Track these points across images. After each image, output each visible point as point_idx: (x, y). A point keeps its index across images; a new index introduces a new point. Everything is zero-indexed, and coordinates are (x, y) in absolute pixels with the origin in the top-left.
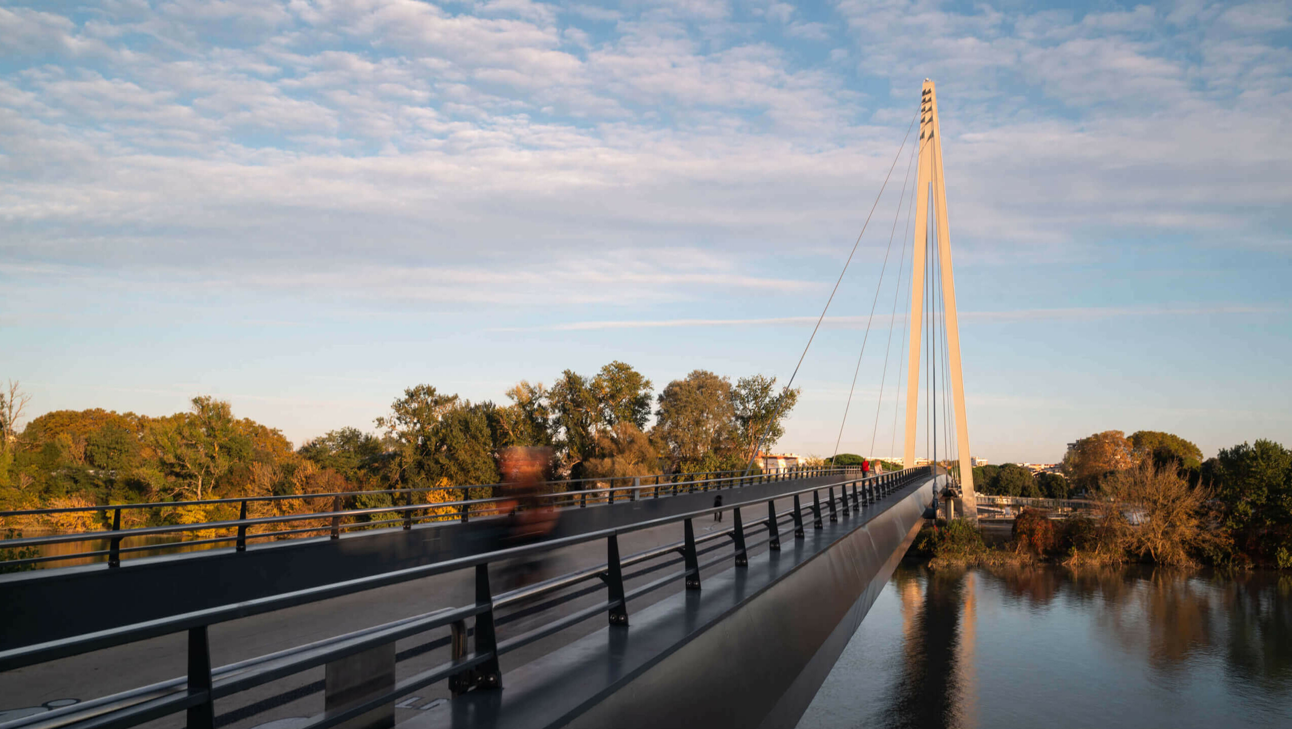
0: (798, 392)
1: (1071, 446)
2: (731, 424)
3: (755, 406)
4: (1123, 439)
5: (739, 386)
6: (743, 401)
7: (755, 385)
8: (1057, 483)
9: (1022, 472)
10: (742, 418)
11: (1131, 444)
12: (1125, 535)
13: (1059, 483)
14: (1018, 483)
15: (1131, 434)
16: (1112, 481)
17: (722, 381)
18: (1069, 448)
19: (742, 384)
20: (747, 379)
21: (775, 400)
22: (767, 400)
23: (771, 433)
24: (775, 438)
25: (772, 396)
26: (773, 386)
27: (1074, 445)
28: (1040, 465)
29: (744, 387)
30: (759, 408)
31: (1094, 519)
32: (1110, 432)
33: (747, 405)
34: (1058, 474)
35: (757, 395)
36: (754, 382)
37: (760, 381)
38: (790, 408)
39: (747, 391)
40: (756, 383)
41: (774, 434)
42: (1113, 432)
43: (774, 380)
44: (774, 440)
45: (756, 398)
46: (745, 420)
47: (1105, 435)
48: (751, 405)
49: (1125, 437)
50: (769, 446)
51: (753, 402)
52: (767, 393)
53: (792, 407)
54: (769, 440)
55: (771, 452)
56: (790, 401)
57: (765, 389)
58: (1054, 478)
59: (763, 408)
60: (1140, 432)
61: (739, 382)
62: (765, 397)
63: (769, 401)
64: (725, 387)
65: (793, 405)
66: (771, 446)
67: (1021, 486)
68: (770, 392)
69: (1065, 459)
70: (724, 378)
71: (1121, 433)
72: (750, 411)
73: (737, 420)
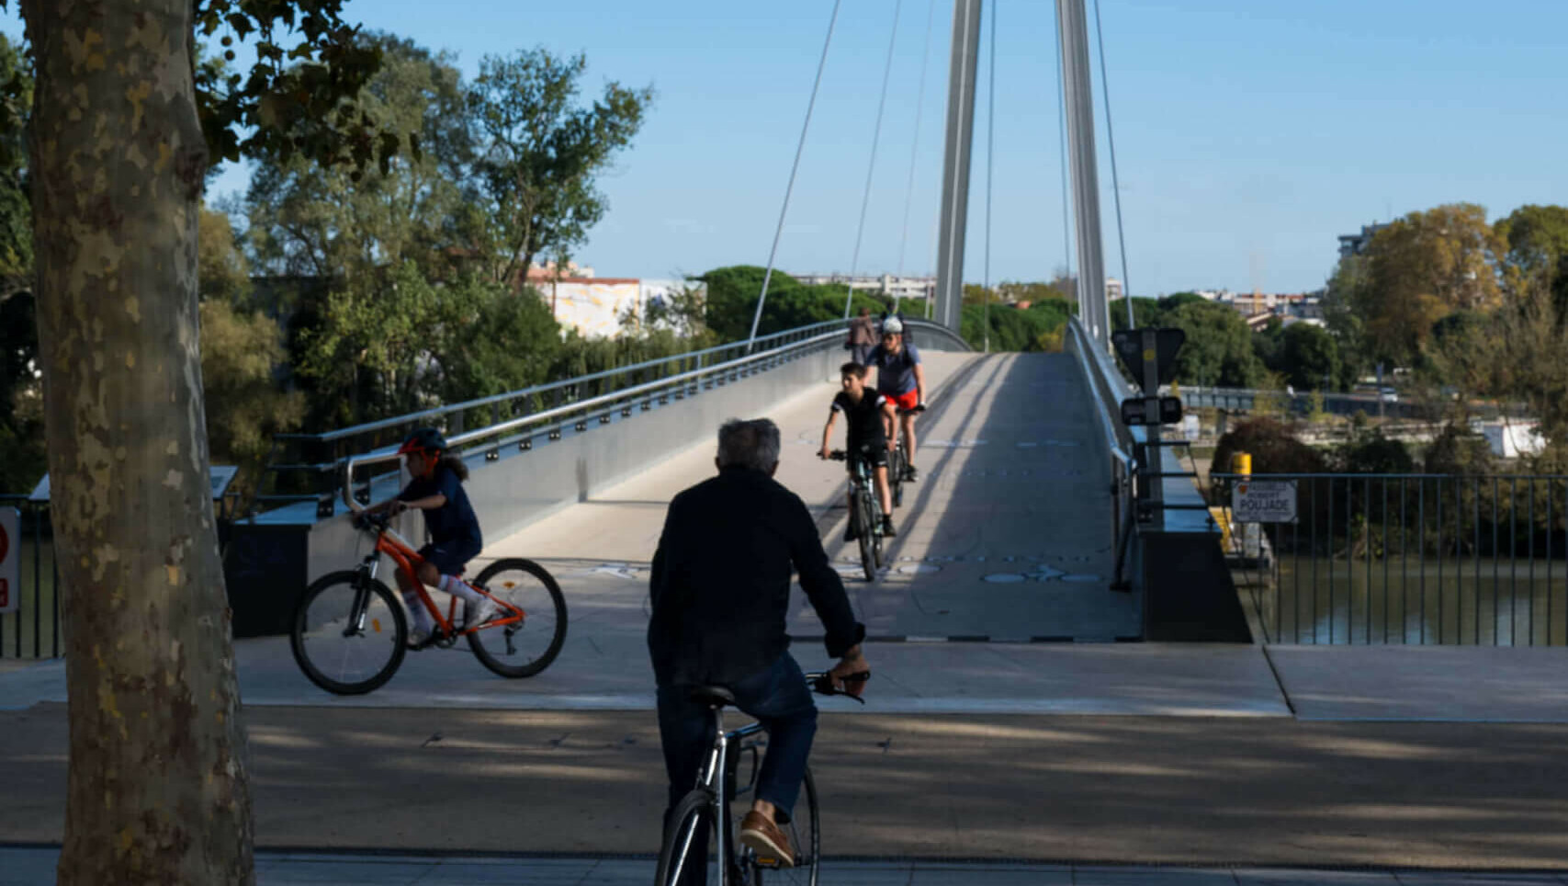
0: (648, 98)
1: (1349, 243)
2: (459, 184)
3: (528, 135)
4: (1484, 226)
5: (482, 79)
6: (497, 119)
7: (528, 78)
8: (1314, 350)
9: (1221, 315)
10: (491, 168)
11: (1503, 239)
12: (1482, 481)
13: (1318, 348)
14: (1213, 348)
15: (1506, 214)
16: (1454, 344)
17: (438, 63)
18: (1343, 250)
19: (490, 72)
20: (505, 60)
21: (582, 118)
22: (562, 120)
23: (570, 213)
24: (583, 225)
25: (576, 108)
26: (578, 81)
27: (1356, 241)
28: (1264, 297)
29: (499, 80)
30: (539, 139)
31: (1410, 445)
32: (1450, 206)
33: (505, 133)
34: (1312, 322)
35: (534, 105)
36: (526, 68)
37: (542, 65)
38: (623, 142)
39: (505, 92)
40: (532, 71)
41: (579, 216)
42: (1458, 207)
43: (582, 64)
44: (580, 233)
45: (530, 112)
46: (499, 178)
47: (1439, 217)
48: (517, 134)
49: (1490, 220)
50: (564, 249)
51: (523, 124)
52: (561, 98)
53: (631, 140)
54: (567, 232)
55: (572, 264)
56: (625, 123)
57: (557, 87)
58: (1308, 335)
59: (550, 143)
60: (1525, 208)
61: (483, 67)
62: (557, 109)
63: (567, 124)
64: (441, 79)
65: (632, 133)
66: (572, 248)
67: (1220, 357)
68: (570, 97)
69: (1330, 283)
70: (441, 58)
71: (1477, 210)
72: (515, 150)
73: (476, 172)
